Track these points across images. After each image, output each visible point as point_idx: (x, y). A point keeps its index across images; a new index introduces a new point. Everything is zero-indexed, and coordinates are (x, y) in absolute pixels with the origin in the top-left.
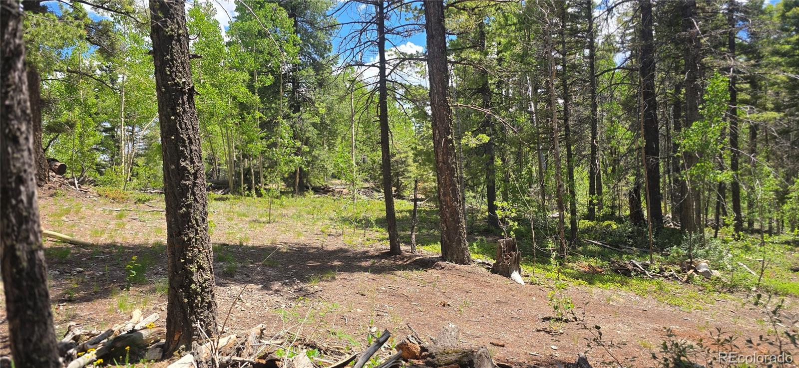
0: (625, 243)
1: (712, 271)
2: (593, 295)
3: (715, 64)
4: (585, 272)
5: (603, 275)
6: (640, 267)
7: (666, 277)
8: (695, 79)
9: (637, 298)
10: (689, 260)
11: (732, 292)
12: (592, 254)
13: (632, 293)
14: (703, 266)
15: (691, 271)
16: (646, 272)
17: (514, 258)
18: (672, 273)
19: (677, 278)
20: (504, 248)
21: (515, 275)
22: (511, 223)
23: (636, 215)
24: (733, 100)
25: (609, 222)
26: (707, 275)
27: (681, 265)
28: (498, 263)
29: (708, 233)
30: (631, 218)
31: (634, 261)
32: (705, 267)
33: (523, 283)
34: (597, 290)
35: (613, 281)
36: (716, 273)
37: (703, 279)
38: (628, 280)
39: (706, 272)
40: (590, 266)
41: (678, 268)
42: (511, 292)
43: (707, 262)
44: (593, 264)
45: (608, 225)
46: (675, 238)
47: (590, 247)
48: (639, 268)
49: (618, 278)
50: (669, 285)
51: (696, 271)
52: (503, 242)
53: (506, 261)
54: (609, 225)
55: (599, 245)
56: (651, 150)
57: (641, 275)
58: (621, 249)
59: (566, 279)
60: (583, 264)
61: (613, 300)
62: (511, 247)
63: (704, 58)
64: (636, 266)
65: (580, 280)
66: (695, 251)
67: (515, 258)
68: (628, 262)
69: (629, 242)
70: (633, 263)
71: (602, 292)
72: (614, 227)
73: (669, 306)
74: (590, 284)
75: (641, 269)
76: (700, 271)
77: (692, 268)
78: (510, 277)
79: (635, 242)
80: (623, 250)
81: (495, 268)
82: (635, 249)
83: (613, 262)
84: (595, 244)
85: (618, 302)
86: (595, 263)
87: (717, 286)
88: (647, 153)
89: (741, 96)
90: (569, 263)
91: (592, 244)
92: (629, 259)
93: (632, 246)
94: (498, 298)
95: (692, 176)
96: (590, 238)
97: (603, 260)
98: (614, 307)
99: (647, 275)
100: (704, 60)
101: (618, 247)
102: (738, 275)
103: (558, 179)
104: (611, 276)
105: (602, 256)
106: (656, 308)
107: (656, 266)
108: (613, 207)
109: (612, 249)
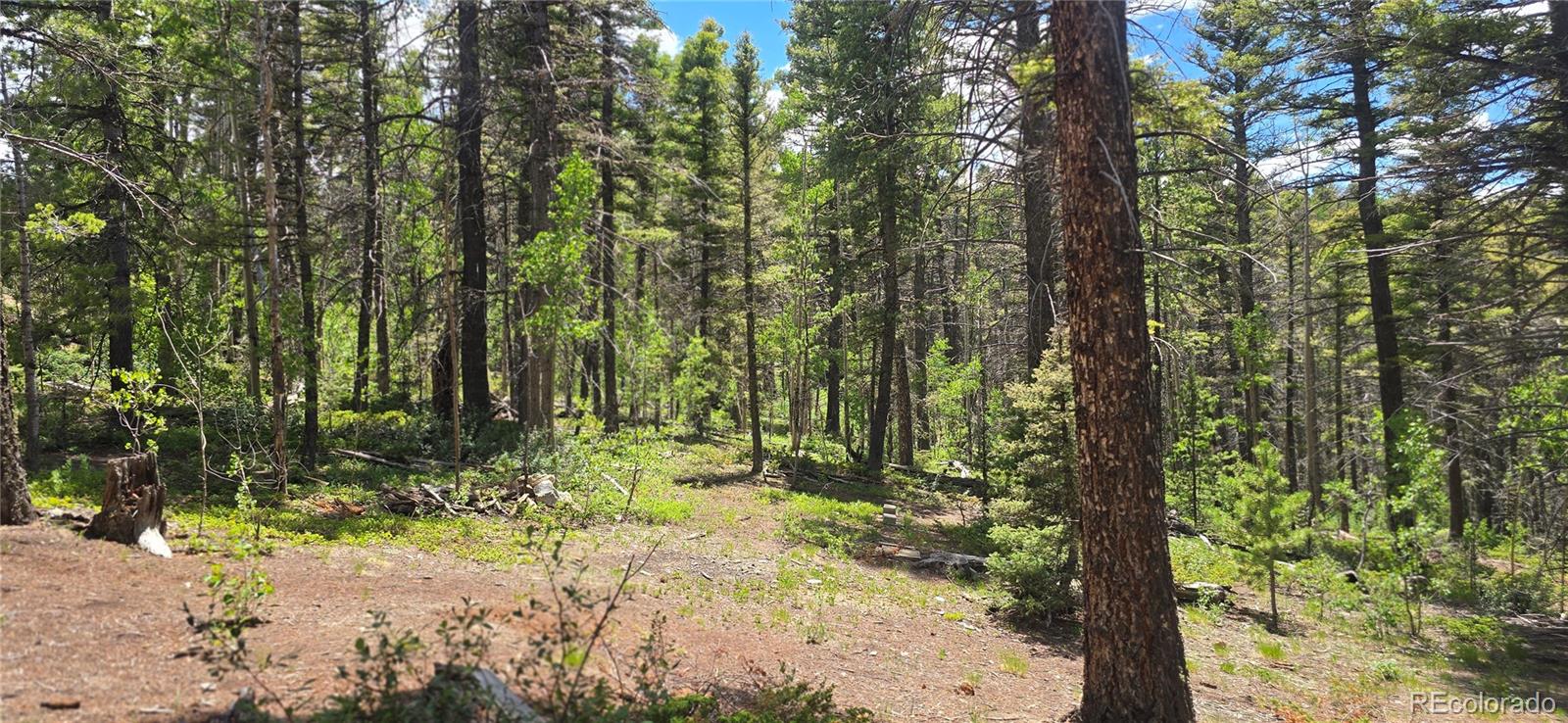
0: (418, 453)
1: (559, 493)
2: (328, 561)
3: (579, 136)
4: (325, 515)
5: (363, 517)
6: (437, 496)
7: (481, 511)
8: (545, 157)
9: (420, 556)
10: (523, 477)
11: (585, 528)
12: (346, 479)
13: (413, 548)
14: (544, 483)
15: (525, 496)
16: (447, 505)
17: (148, 499)
18: (491, 503)
19: (500, 512)
20: (123, 479)
21: (150, 538)
22: (150, 420)
23: (443, 401)
24: (609, 203)
25: (394, 413)
26: (549, 500)
27: (510, 487)
28: (105, 513)
29: (560, 426)
30: (434, 405)
31: (427, 487)
32: (548, 486)
33: (168, 554)
34: (341, 551)
35: (378, 528)
36: (565, 497)
37: (543, 509)
38: (408, 523)
39: (549, 495)
40: (338, 502)
41: (504, 492)
42: (133, 576)
43: (550, 479)
44: (345, 499)
45: (390, 419)
46: (506, 438)
47: (347, 465)
48: (434, 498)
49: (389, 522)
50: (483, 526)
51: (532, 496)
52: (121, 465)
53: (128, 508)
54: (393, 420)
55: (365, 460)
56: (472, 276)
57: (434, 510)
58: (409, 464)
59: (277, 534)
60: (324, 499)
61: (369, 567)
62: (143, 474)
63: (561, 122)
64: (429, 495)
65: (308, 533)
66: (536, 460)
67: (152, 499)
68: (415, 489)
69: (425, 450)
70: (425, 490)
71: (351, 552)
72: (403, 422)
73: (475, 564)
74: (329, 538)
75: (438, 501)
76: (539, 495)
77: (528, 491)
78: (136, 542)
79: (436, 449)
80: (412, 466)
81: (96, 525)
82: (433, 463)
83: (386, 492)
84: (358, 458)
85: (378, 569)
86: (348, 495)
87: (563, 519)
88: (465, 282)
89: (621, 198)
90: (292, 499)
91: (351, 457)
92: (418, 482)
93: (430, 457)
94: (92, 595)
95: (535, 327)
96: (348, 447)
97: (367, 488)
98: (369, 579)
99: (447, 511)
100: (561, 126)
101: (403, 461)
102: (597, 498)
103: (274, 326)
104: (376, 518)
105: (367, 480)
106: (450, 571)
107: (465, 492)
108: (405, 383)
109: (391, 466)
